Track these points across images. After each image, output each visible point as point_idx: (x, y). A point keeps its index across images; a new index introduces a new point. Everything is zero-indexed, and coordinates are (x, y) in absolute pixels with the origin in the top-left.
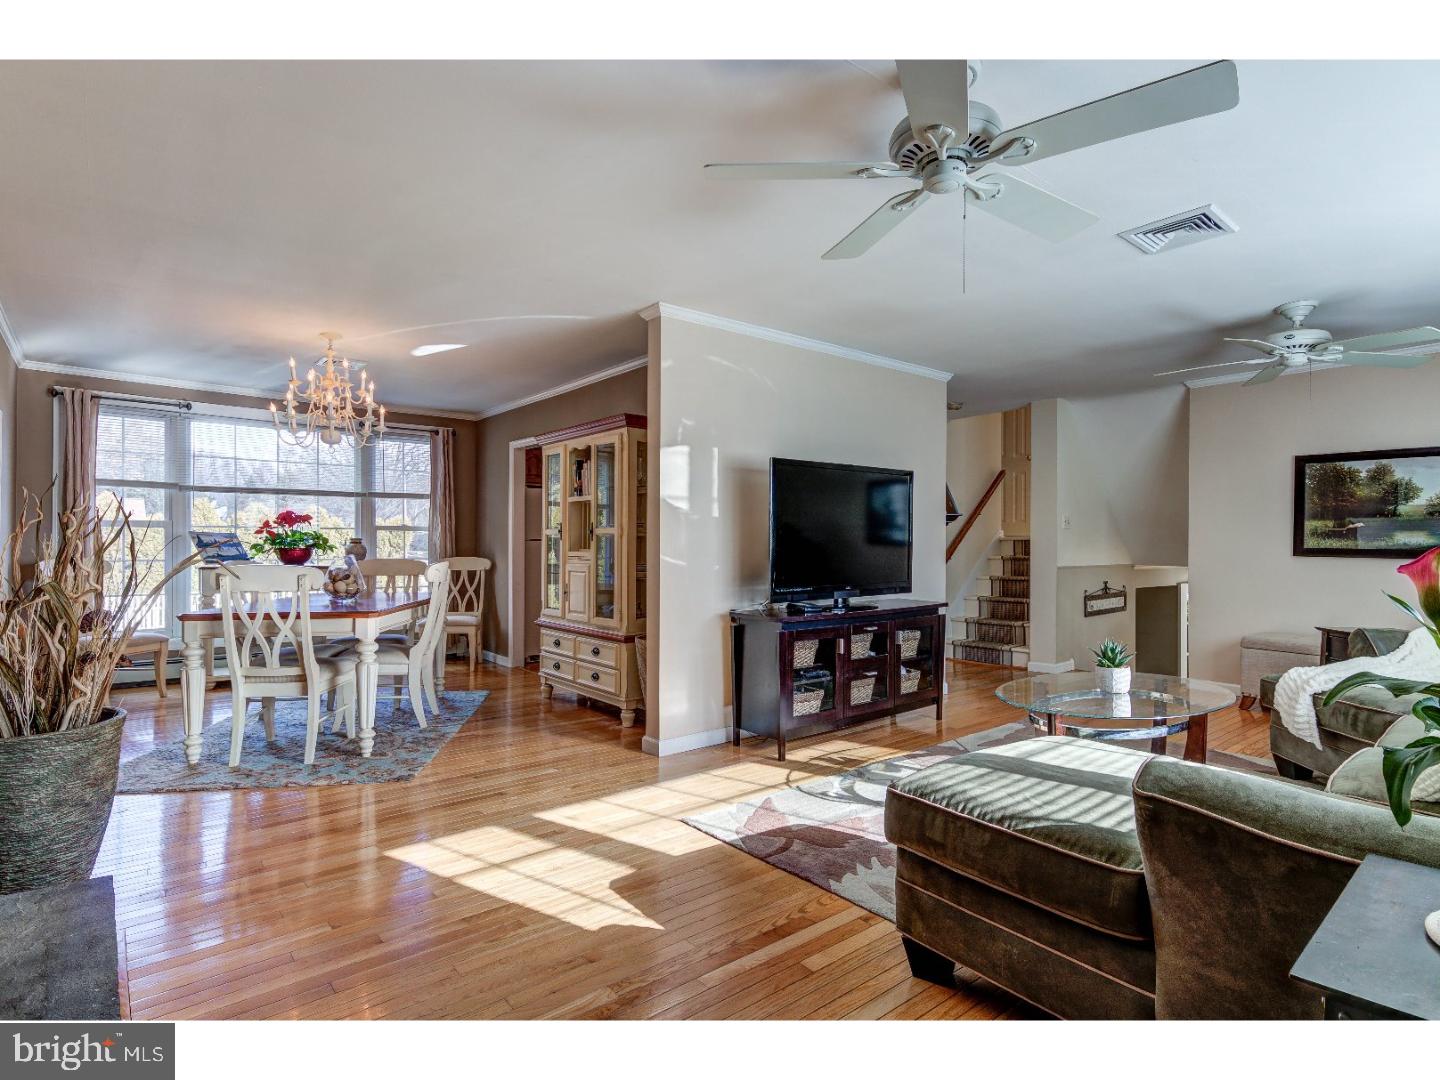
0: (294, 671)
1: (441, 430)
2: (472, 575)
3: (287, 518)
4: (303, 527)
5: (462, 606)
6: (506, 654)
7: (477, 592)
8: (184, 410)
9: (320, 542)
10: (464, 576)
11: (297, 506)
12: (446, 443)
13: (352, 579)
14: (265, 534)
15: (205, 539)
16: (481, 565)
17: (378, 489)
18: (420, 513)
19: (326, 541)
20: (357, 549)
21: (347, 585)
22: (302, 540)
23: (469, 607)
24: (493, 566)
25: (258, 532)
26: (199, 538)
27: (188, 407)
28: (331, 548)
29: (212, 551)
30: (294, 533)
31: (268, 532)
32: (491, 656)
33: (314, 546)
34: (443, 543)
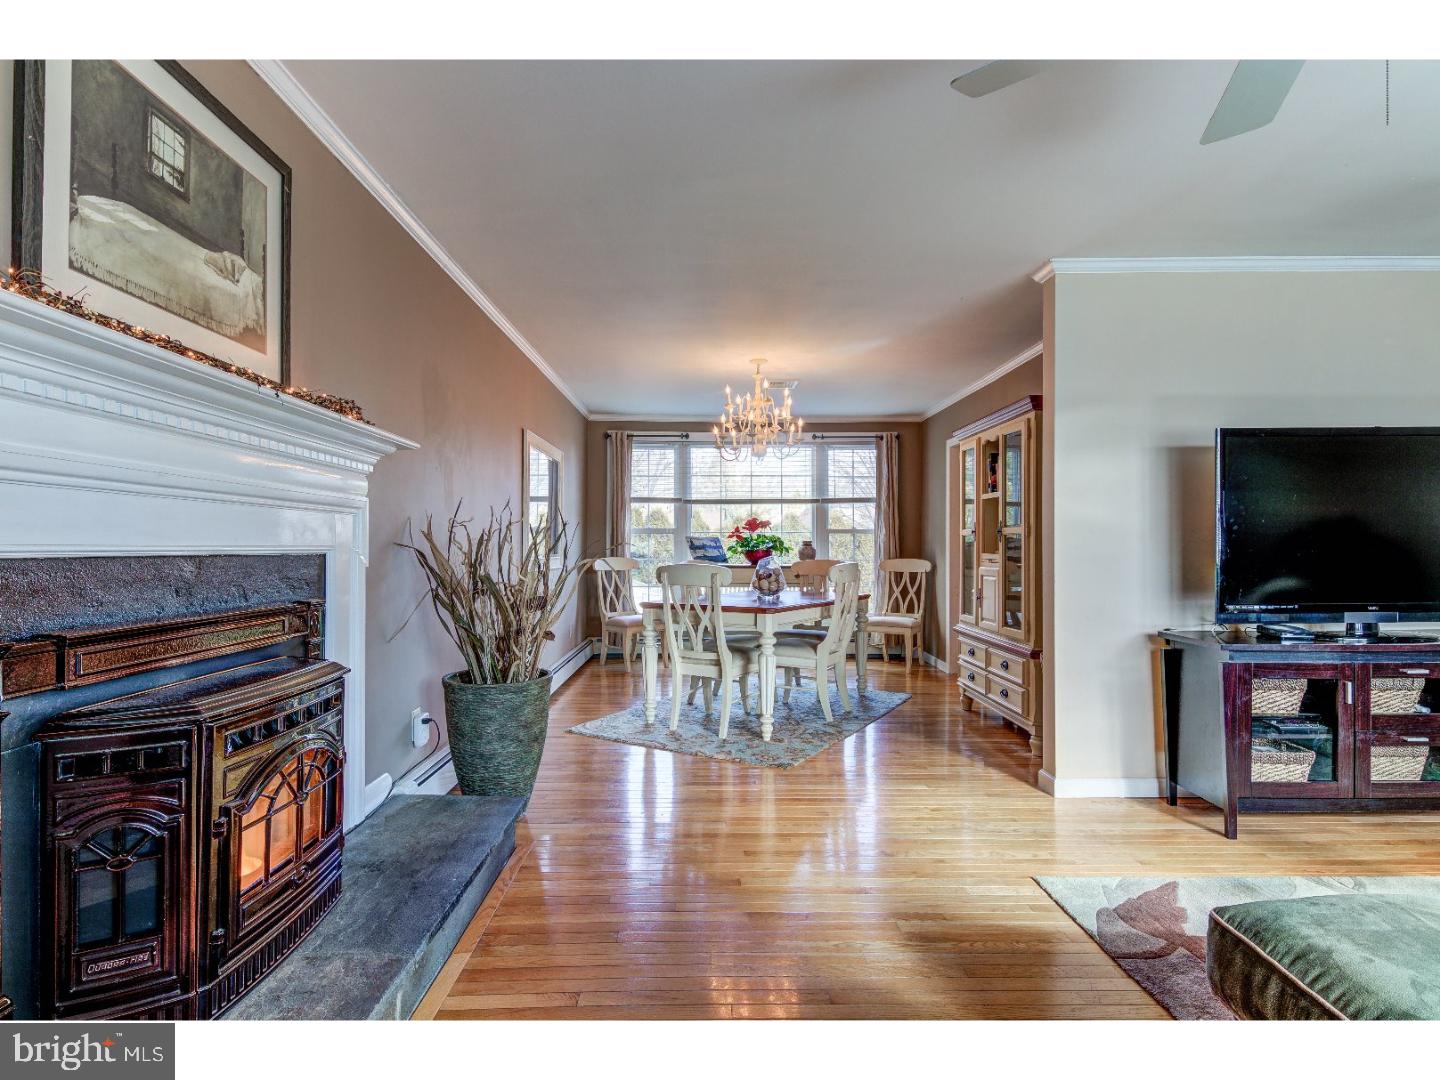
1: (884, 434)
2: (913, 576)
3: (753, 525)
4: (767, 532)
5: (904, 607)
6: (944, 660)
7: (918, 593)
8: (684, 439)
9: (777, 545)
10: (906, 578)
11: (763, 512)
12: (889, 449)
13: (773, 578)
14: (735, 539)
15: (697, 543)
16: (922, 566)
17: (831, 495)
18: (865, 517)
19: (782, 543)
20: (807, 552)
21: (770, 583)
22: (764, 542)
23: (910, 610)
24: (934, 568)
25: (730, 537)
26: (692, 542)
27: (687, 436)
28: (787, 550)
29: (700, 553)
30: (759, 536)
31: (738, 537)
32: (933, 659)
33: (771, 547)
34: (887, 544)
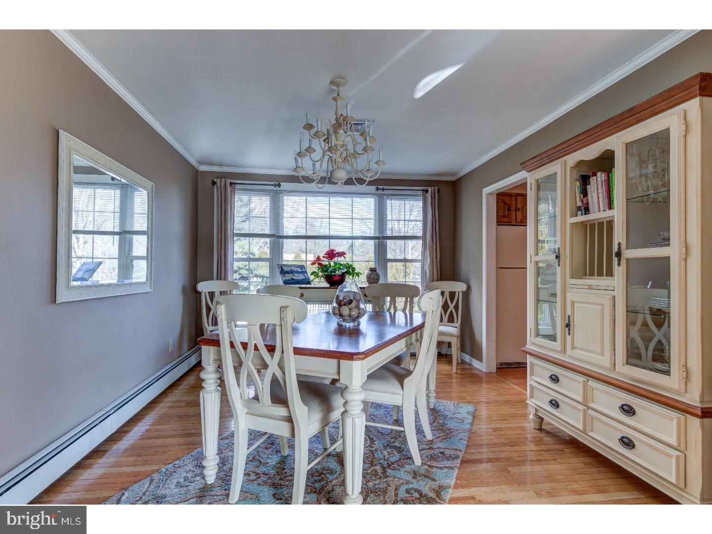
0: (281, 411)
1: (429, 189)
2: (452, 295)
3: (331, 254)
4: (341, 260)
5: (445, 319)
6: (480, 359)
7: (456, 307)
8: (277, 188)
9: (350, 270)
10: (447, 295)
11: (340, 246)
12: (433, 198)
13: (353, 305)
14: (316, 265)
15: (286, 269)
16: (459, 287)
17: (389, 233)
18: (414, 250)
19: (354, 269)
20: (373, 276)
22: (339, 269)
23: (451, 320)
24: (469, 288)
25: (313, 264)
26: (282, 268)
27: (279, 185)
28: (358, 274)
29: (288, 277)
30: (336, 264)
31: (319, 264)
32: (467, 358)
33: (346, 272)
34: (431, 269)
